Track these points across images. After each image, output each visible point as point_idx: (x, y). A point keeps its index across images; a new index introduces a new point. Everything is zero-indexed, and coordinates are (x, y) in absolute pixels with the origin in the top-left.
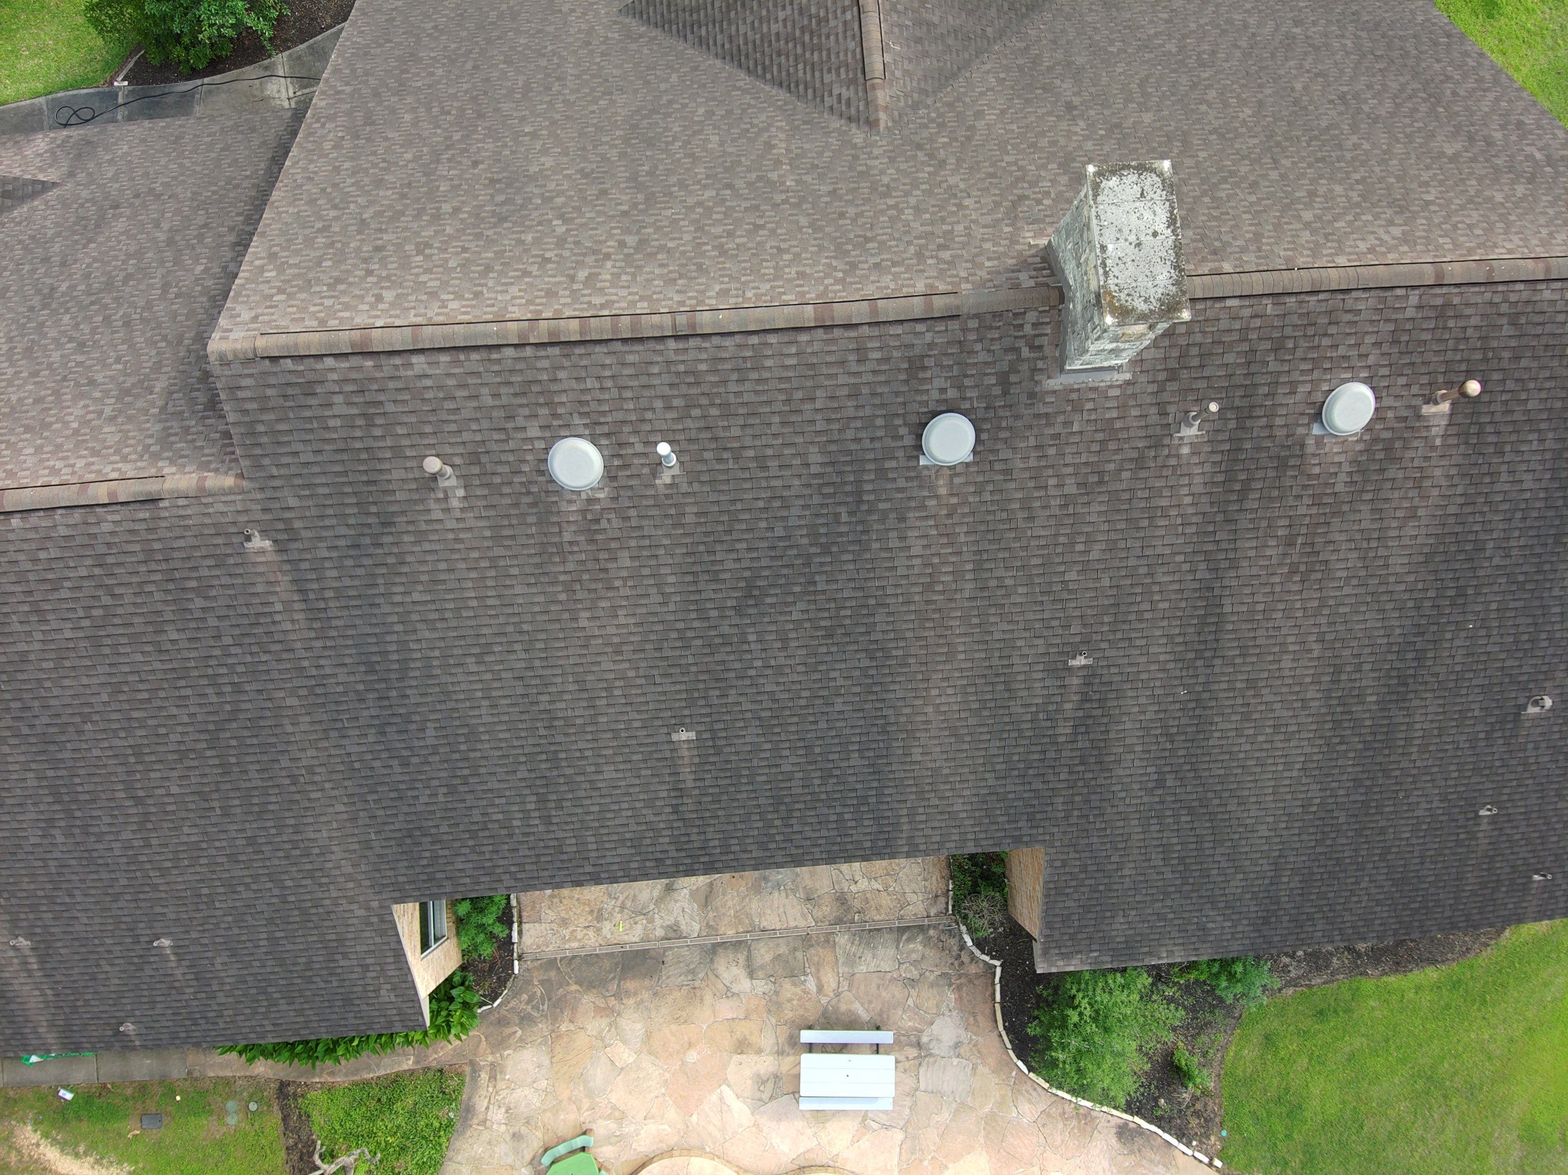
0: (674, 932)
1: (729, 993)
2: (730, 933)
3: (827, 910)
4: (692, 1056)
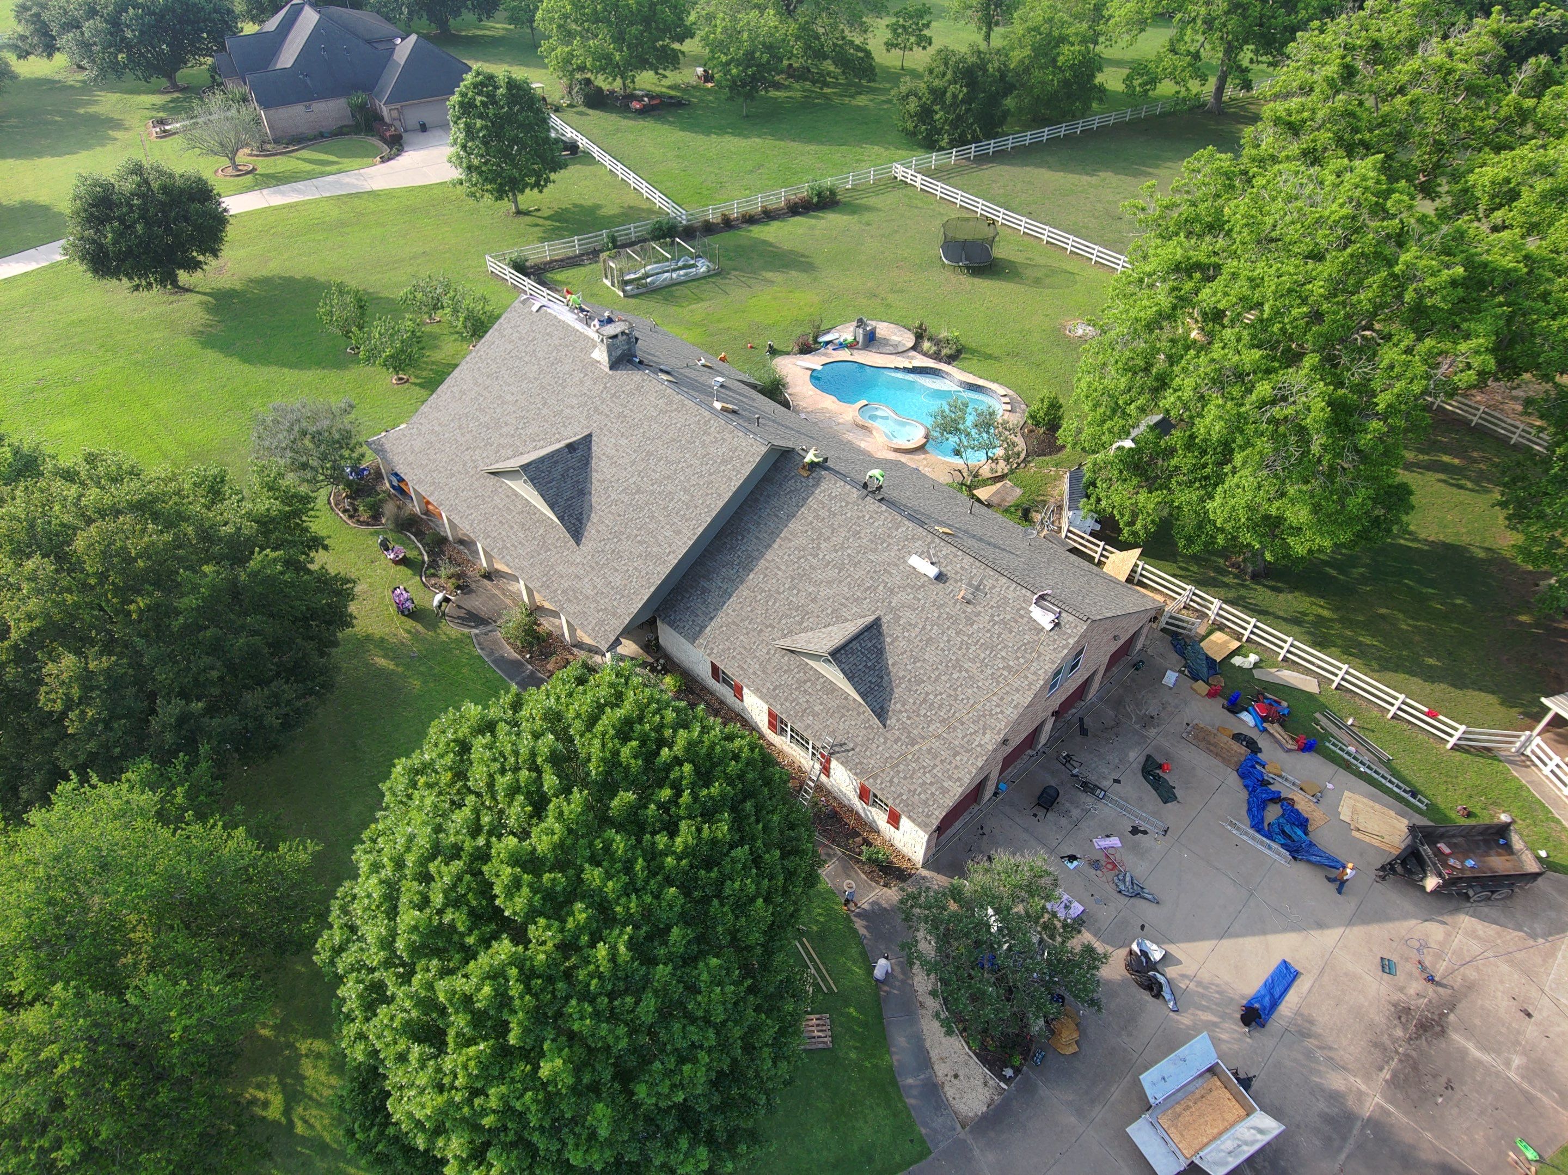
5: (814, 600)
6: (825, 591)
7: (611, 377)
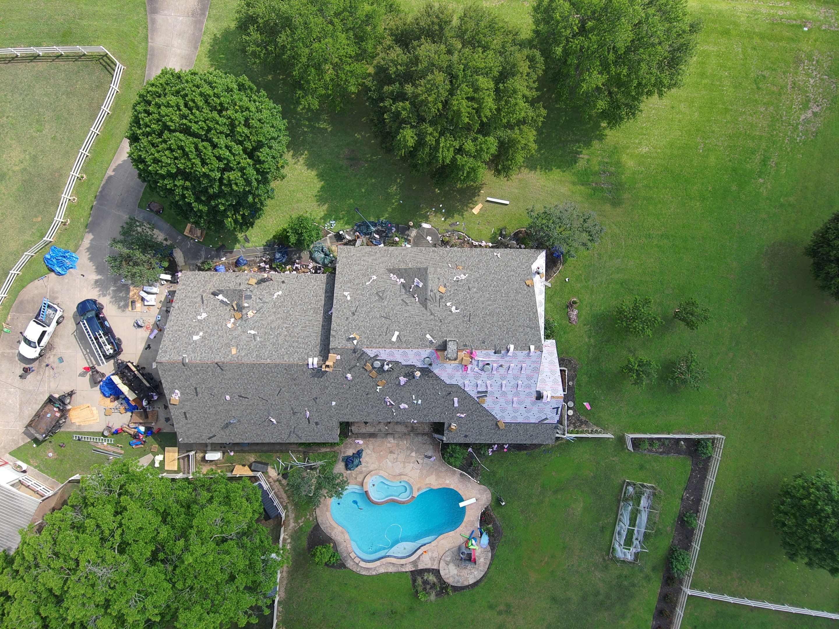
0: (380, 430)
1: (389, 442)
2: (391, 432)
3: (410, 429)
4: (382, 453)
5: (275, 313)
6: (273, 317)
7: (443, 337)
